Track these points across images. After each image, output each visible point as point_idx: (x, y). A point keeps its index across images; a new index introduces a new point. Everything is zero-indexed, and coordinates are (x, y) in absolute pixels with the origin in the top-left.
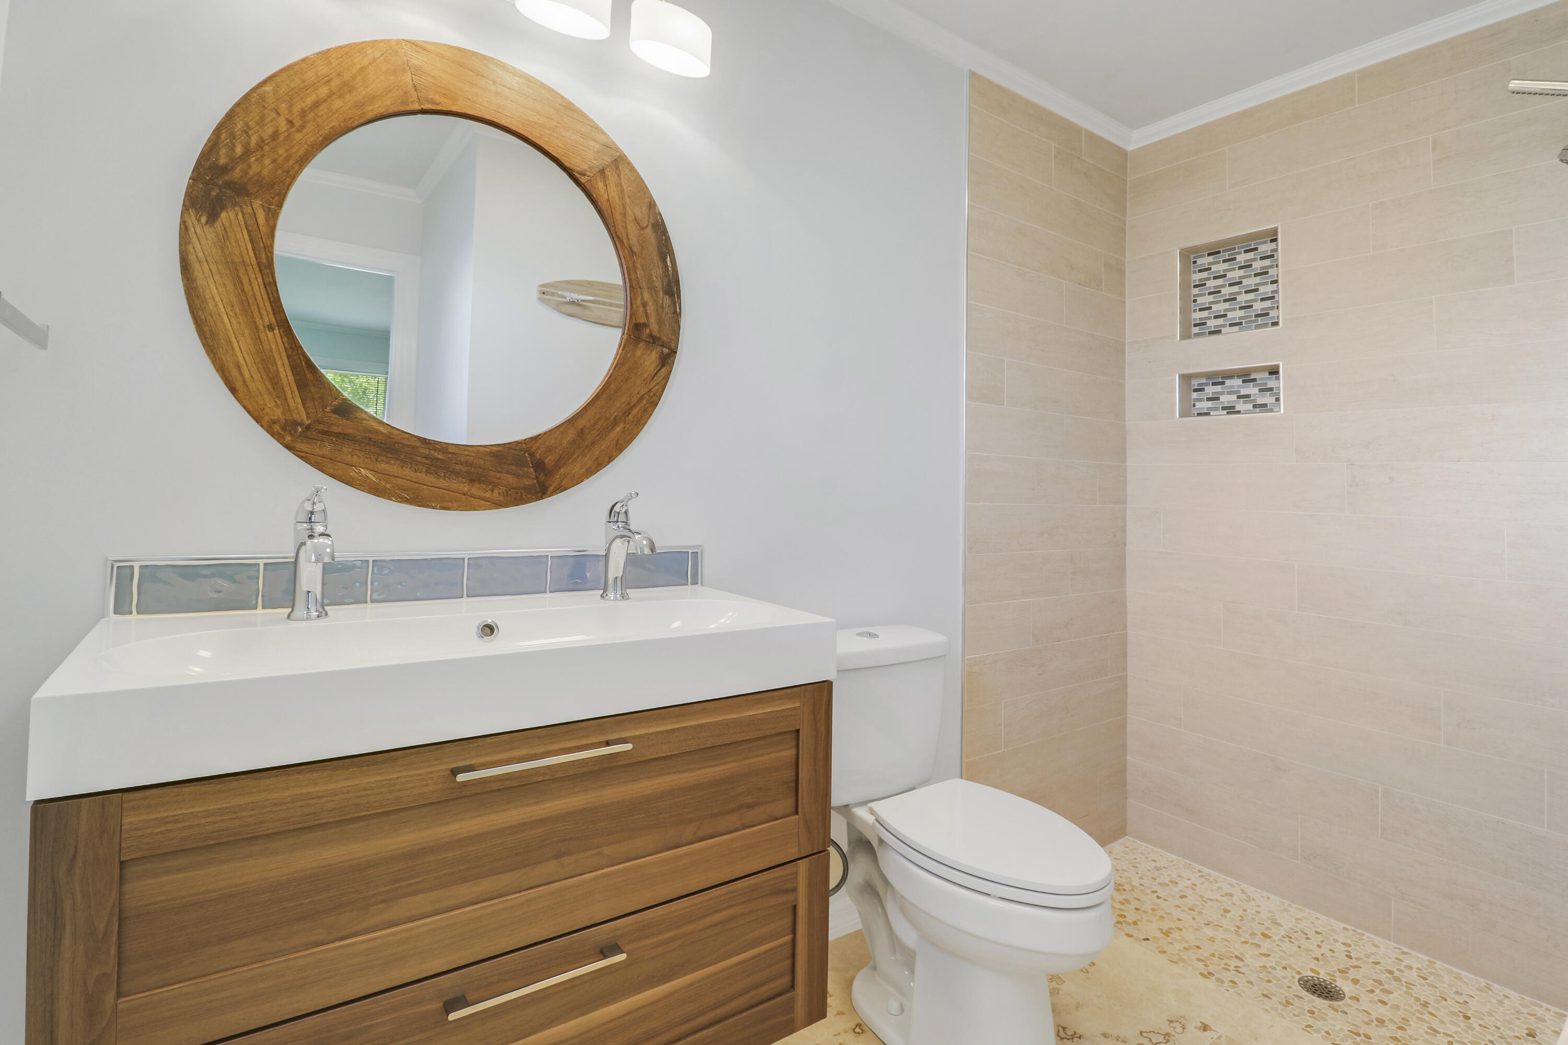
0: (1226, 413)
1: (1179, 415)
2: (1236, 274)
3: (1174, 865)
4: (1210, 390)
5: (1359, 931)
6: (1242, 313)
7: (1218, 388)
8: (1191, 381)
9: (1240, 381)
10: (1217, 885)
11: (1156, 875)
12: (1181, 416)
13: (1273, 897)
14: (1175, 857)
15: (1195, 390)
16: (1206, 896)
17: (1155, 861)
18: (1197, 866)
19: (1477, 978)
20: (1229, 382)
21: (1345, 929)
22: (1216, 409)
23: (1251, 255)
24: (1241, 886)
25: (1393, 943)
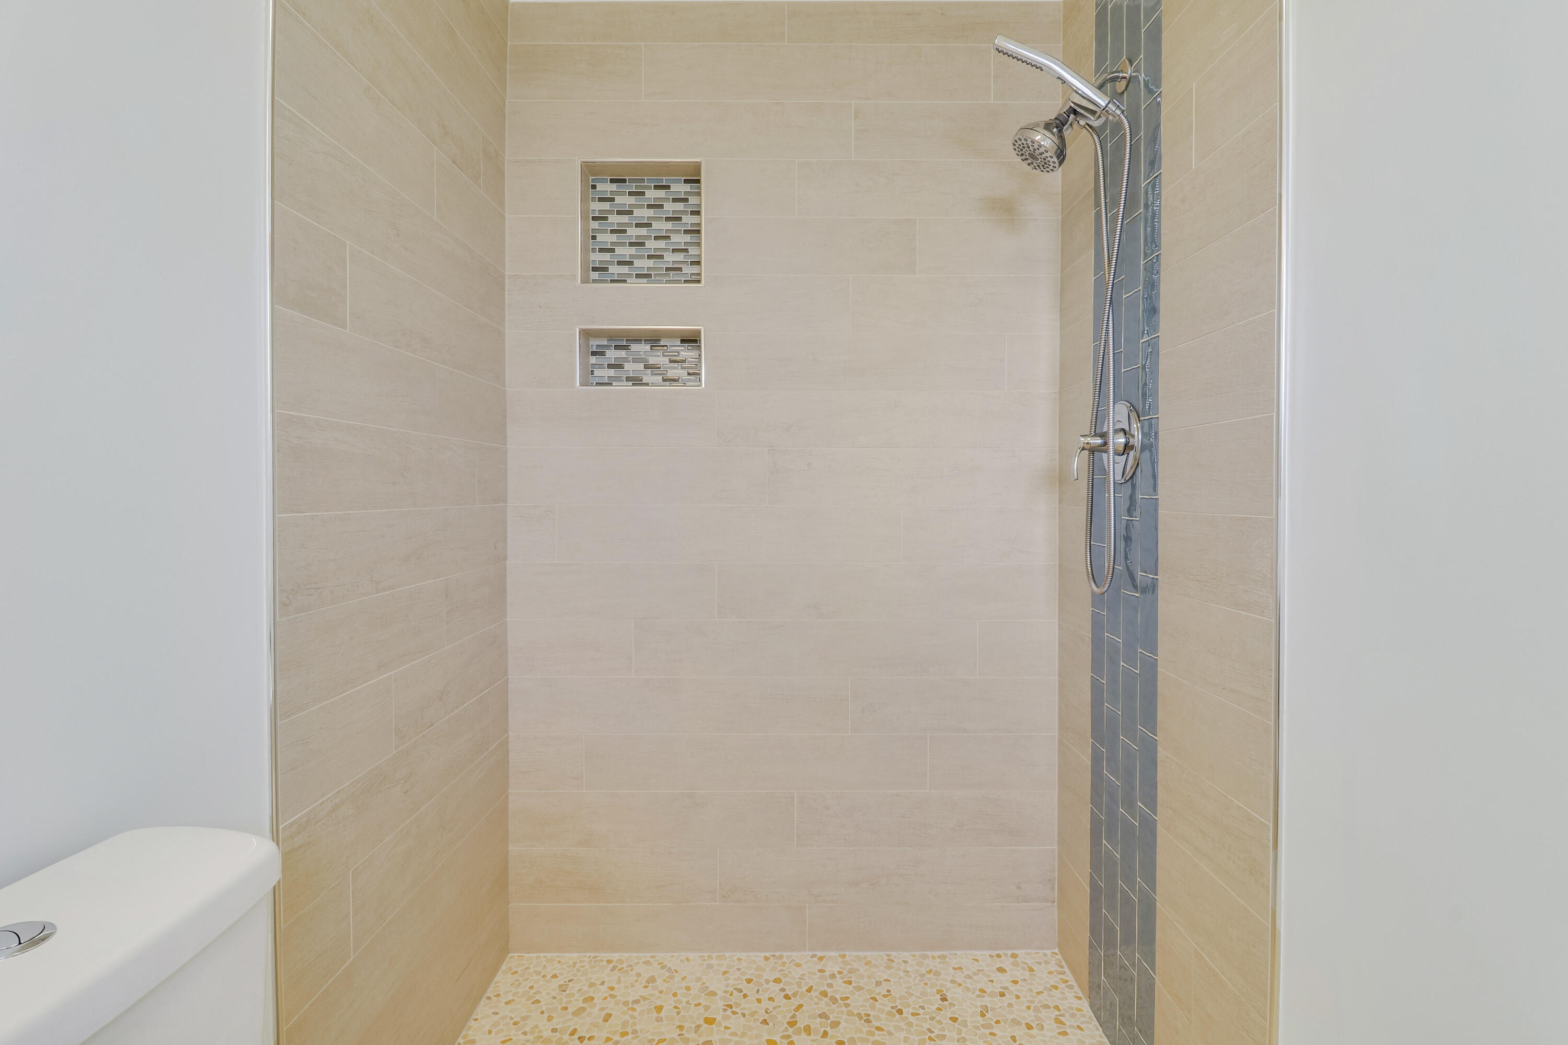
0: (631, 384)
1: (580, 383)
2: (643, 214)
3: (578, 970)
4: (612, 355)
5: (778, 954)
6: (651, 263)
7: (622, 354)
8: (589, 339)
9: (648, 347)
10: (634, 972)
11: (565, 1000)
12: (582, 385)
13: (691, 955)
14: (575, 955)
15: (594, 353)
16: (630, 999)
17: (555, 976)
18: (603, 955)
19: (878, 953)
20: (634, 347)
21: (766, 959)
22: (618, 379)
23: (662, 193)
24: (657, 958)
25: (808, 953)
